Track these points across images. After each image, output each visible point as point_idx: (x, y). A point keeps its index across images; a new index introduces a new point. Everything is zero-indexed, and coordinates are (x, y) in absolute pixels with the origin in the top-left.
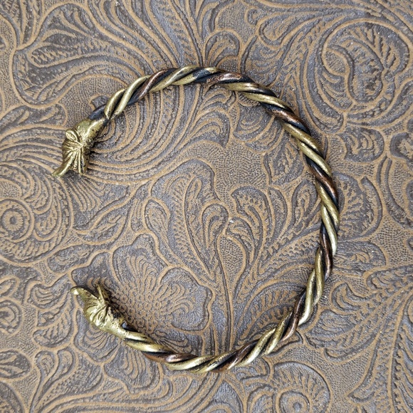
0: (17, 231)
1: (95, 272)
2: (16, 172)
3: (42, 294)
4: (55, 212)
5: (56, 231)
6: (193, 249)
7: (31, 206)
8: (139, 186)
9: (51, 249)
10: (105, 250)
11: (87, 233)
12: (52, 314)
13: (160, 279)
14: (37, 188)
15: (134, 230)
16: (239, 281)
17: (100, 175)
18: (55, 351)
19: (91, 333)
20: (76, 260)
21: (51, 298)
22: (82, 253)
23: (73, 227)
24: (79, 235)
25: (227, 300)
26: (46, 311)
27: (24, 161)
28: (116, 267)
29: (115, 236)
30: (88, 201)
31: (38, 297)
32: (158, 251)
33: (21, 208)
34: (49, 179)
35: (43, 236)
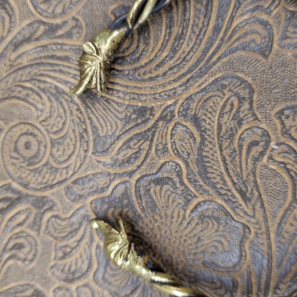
0: (33, 157)
1: (116, 202)
2: (30, 92)
3: (59, 225)
4: (72, 136)
5: (74, 158)
6: (227, 179)
7: (47, 130)
8: (164, 107)
9: (68, 176)
10: (126, 178)
11: (107, 159)
12: (70, 247)
13: (188, 212)
14: (53, 110)
15: (159, 157)
16: (283, 217)
17: (121, 95)
18: (73, 287)
19: (112, 269)
20: (95, 188)
21: (69, 230)
22: (101, 181)
23: (93, 153)
24: (99, 162)
25: (269, 238)
26: (64, 243)
27: (39, 81)
28: (139, 197)
29: (138, 162)
30: (108, 124)
31: (55, 229)
32: (186, 181)
33: (36, 132)
34: (65, 100)
35: (60, 163)
